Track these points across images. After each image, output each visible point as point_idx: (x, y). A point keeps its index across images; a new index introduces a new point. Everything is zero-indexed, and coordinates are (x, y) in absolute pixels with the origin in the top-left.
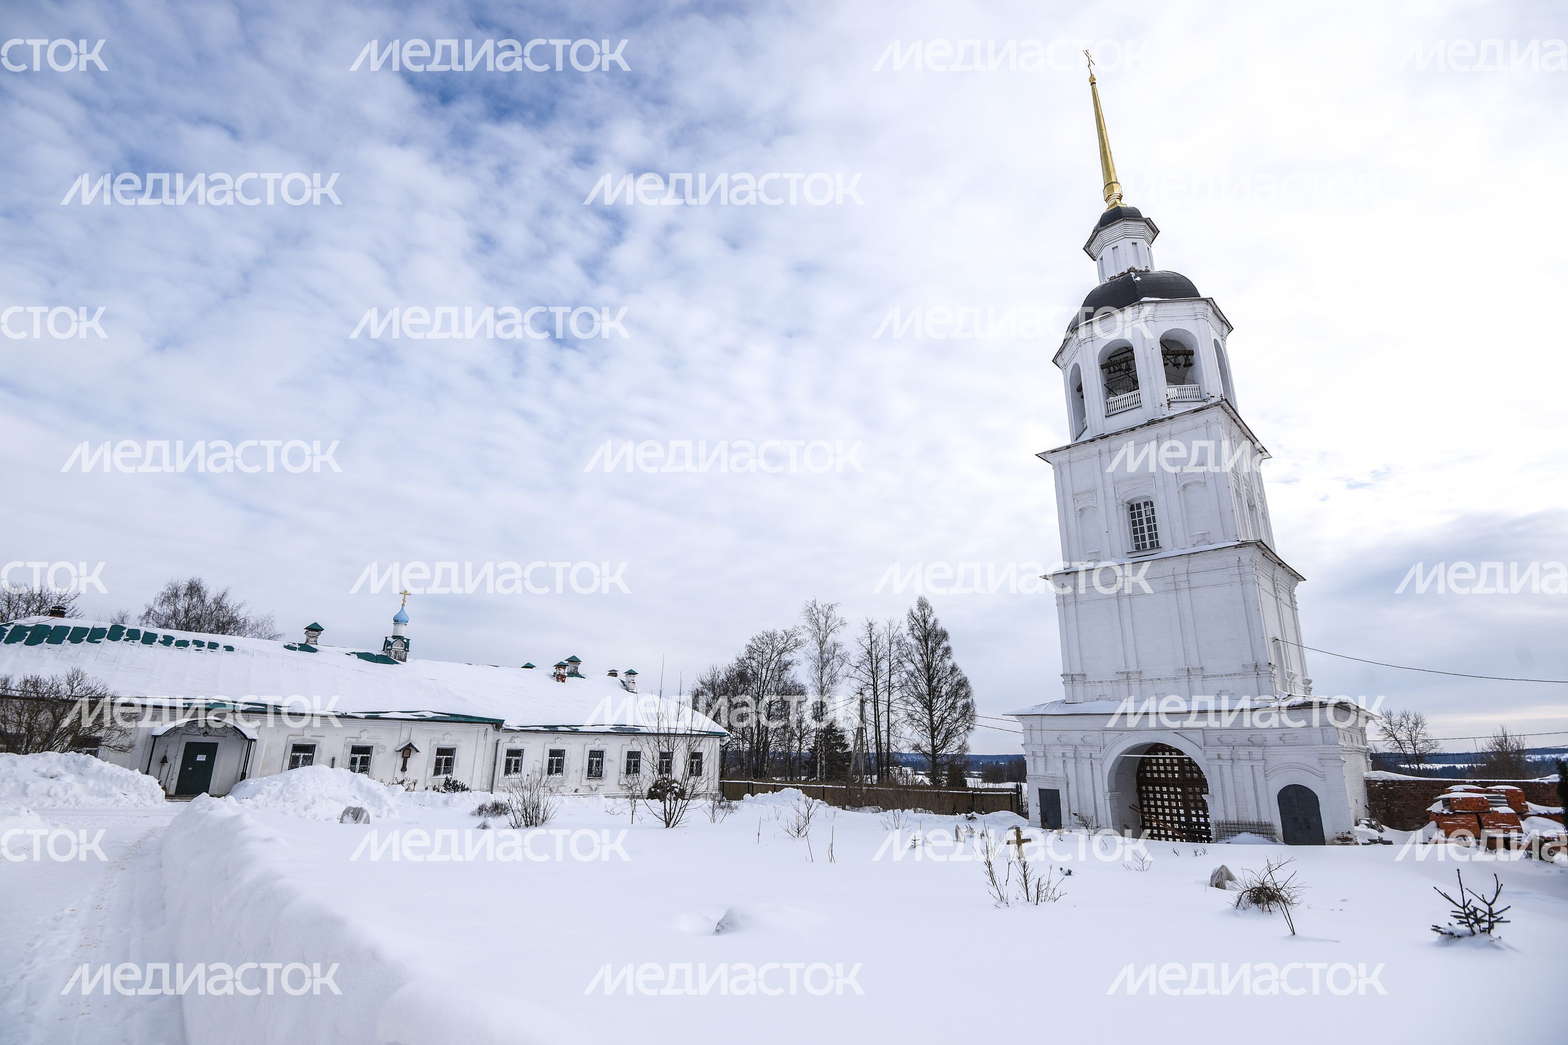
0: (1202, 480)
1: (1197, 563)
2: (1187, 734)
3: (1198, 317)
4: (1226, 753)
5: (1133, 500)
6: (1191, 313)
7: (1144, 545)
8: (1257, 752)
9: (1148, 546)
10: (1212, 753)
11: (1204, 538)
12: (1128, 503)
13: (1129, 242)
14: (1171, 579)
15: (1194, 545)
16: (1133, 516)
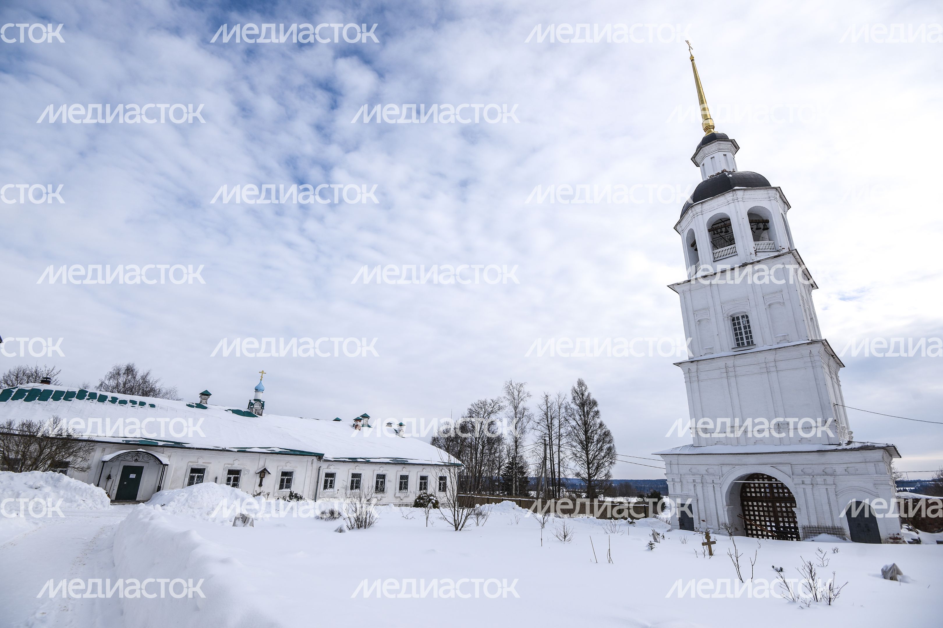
0: (781, 301)
1: (781, 355)
2: (781, 467)
3: (771, 198)
4: (808, 480)
5: (734, 314)
6: (766, 196)
7: (743, 344)
8: (830, 479)
9: (746, 344)
10: (798, 480)
11: (785, 338)
12: (731, 316)
13: (721, 154)
14: (764, 365)
15: (778, 343)
16: (734, 325)
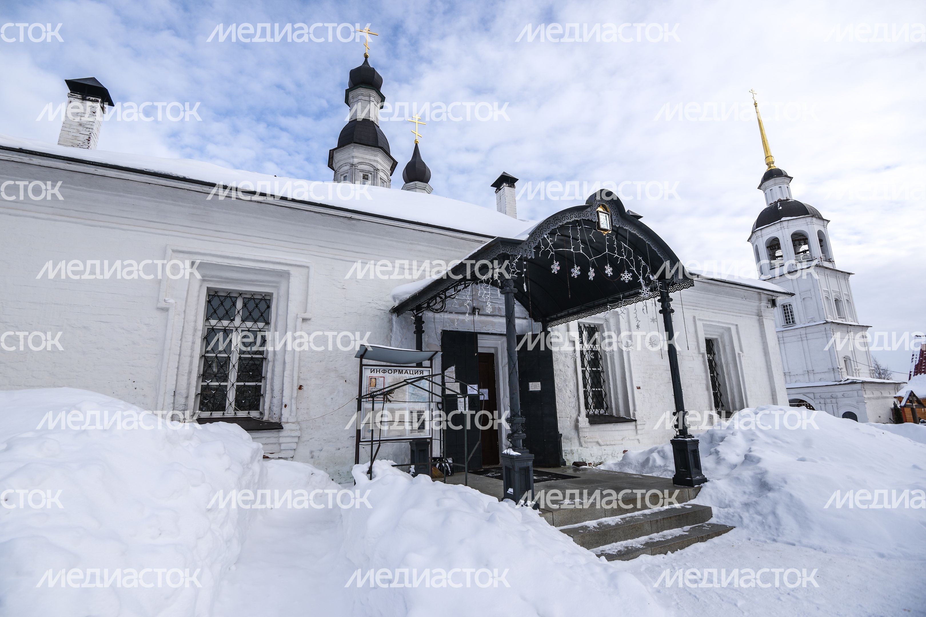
0: (810, 296)
1: (809, 330)
2: (808, 395)
3: (808, 224)
4: (822, 401)
5: (785, 304)
6: (805, 222)
7: (790, 322)
8: (834, 401)
9: (791, 322)
10: (817, 401)
11: (812, 320)
12: (782, 305)
13: (777, 187)
14: (800, 336)
15: (809, 323)
16: (785, 310)
